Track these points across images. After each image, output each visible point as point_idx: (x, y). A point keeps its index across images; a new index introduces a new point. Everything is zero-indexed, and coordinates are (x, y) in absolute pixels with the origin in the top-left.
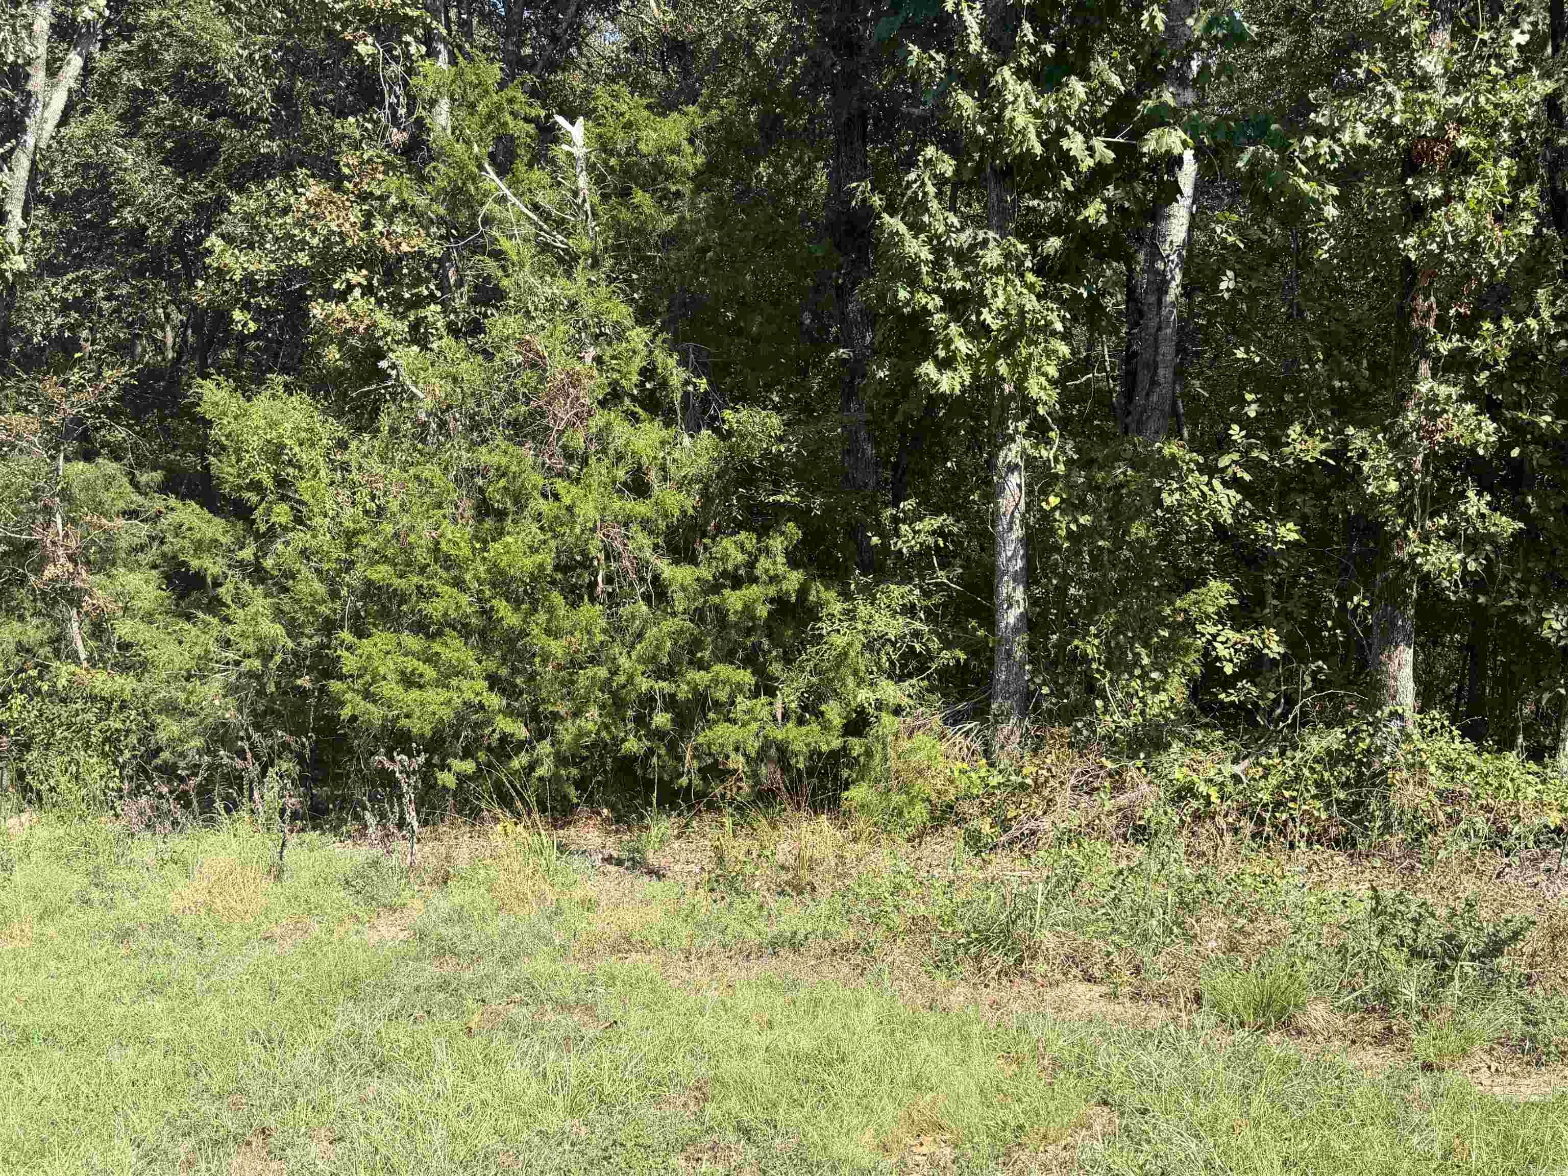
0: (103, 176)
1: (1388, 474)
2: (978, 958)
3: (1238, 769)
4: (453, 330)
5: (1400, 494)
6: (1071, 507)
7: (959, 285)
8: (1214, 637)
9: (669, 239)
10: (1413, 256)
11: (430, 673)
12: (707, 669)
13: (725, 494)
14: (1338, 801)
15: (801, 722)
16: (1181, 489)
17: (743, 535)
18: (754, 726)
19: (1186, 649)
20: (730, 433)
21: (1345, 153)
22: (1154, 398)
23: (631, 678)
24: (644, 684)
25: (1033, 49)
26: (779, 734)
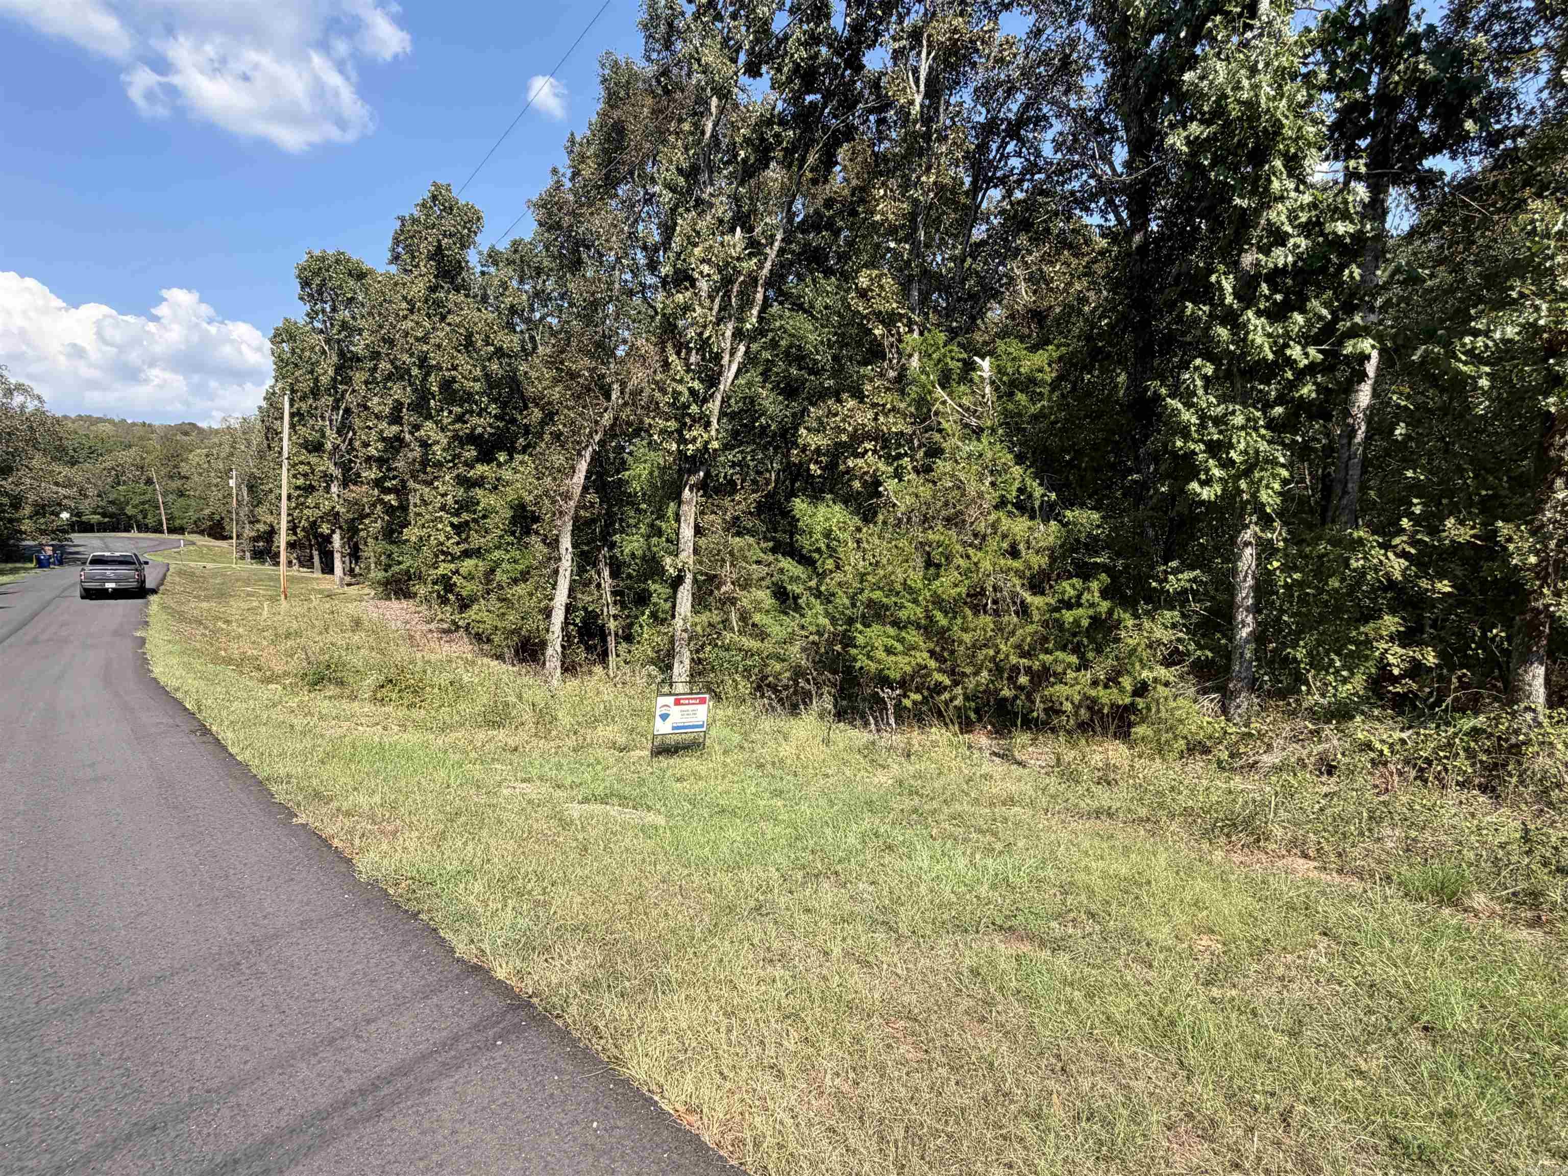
0: (752, 402)
1: (1530, 552)
2: (1228, 836)
3: (1404, 735)
4: (917, 471)
5: (1537, 565)
6: (1287, 568)
7: (1215, 437)
8: (1386, 650)
9: (1035, 418)
10: (1553, 410)
11: (900, 647)
12: (1051, 653)
13: (1064, 557)
14: (1481, 762)
15: (1106, 686)
16: (1365, 558)
17: (1075, 580)
18: (1078, 687)
19: (1367, 658)
20: (1068, 523)
21: (1496, 345)
22: (1345, 502)
23: (1007, 656)
24: (1014, 659)
25: (1267, 298)
26: (1093, 693)
